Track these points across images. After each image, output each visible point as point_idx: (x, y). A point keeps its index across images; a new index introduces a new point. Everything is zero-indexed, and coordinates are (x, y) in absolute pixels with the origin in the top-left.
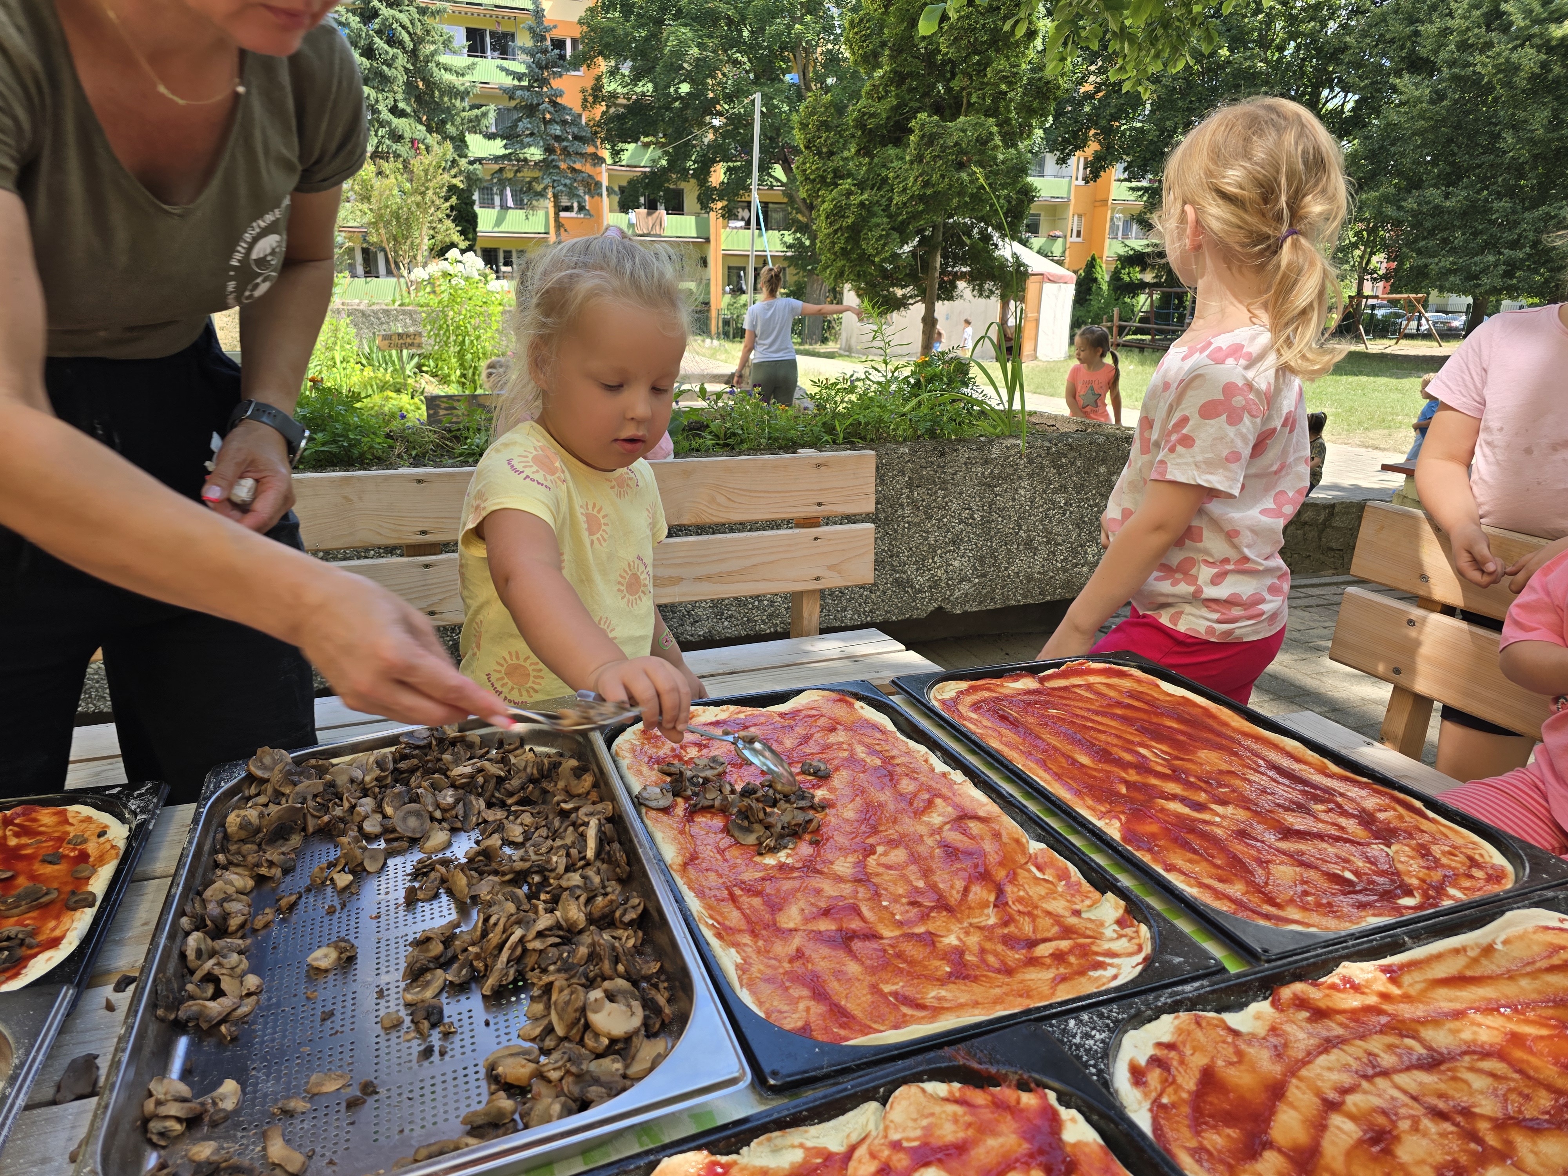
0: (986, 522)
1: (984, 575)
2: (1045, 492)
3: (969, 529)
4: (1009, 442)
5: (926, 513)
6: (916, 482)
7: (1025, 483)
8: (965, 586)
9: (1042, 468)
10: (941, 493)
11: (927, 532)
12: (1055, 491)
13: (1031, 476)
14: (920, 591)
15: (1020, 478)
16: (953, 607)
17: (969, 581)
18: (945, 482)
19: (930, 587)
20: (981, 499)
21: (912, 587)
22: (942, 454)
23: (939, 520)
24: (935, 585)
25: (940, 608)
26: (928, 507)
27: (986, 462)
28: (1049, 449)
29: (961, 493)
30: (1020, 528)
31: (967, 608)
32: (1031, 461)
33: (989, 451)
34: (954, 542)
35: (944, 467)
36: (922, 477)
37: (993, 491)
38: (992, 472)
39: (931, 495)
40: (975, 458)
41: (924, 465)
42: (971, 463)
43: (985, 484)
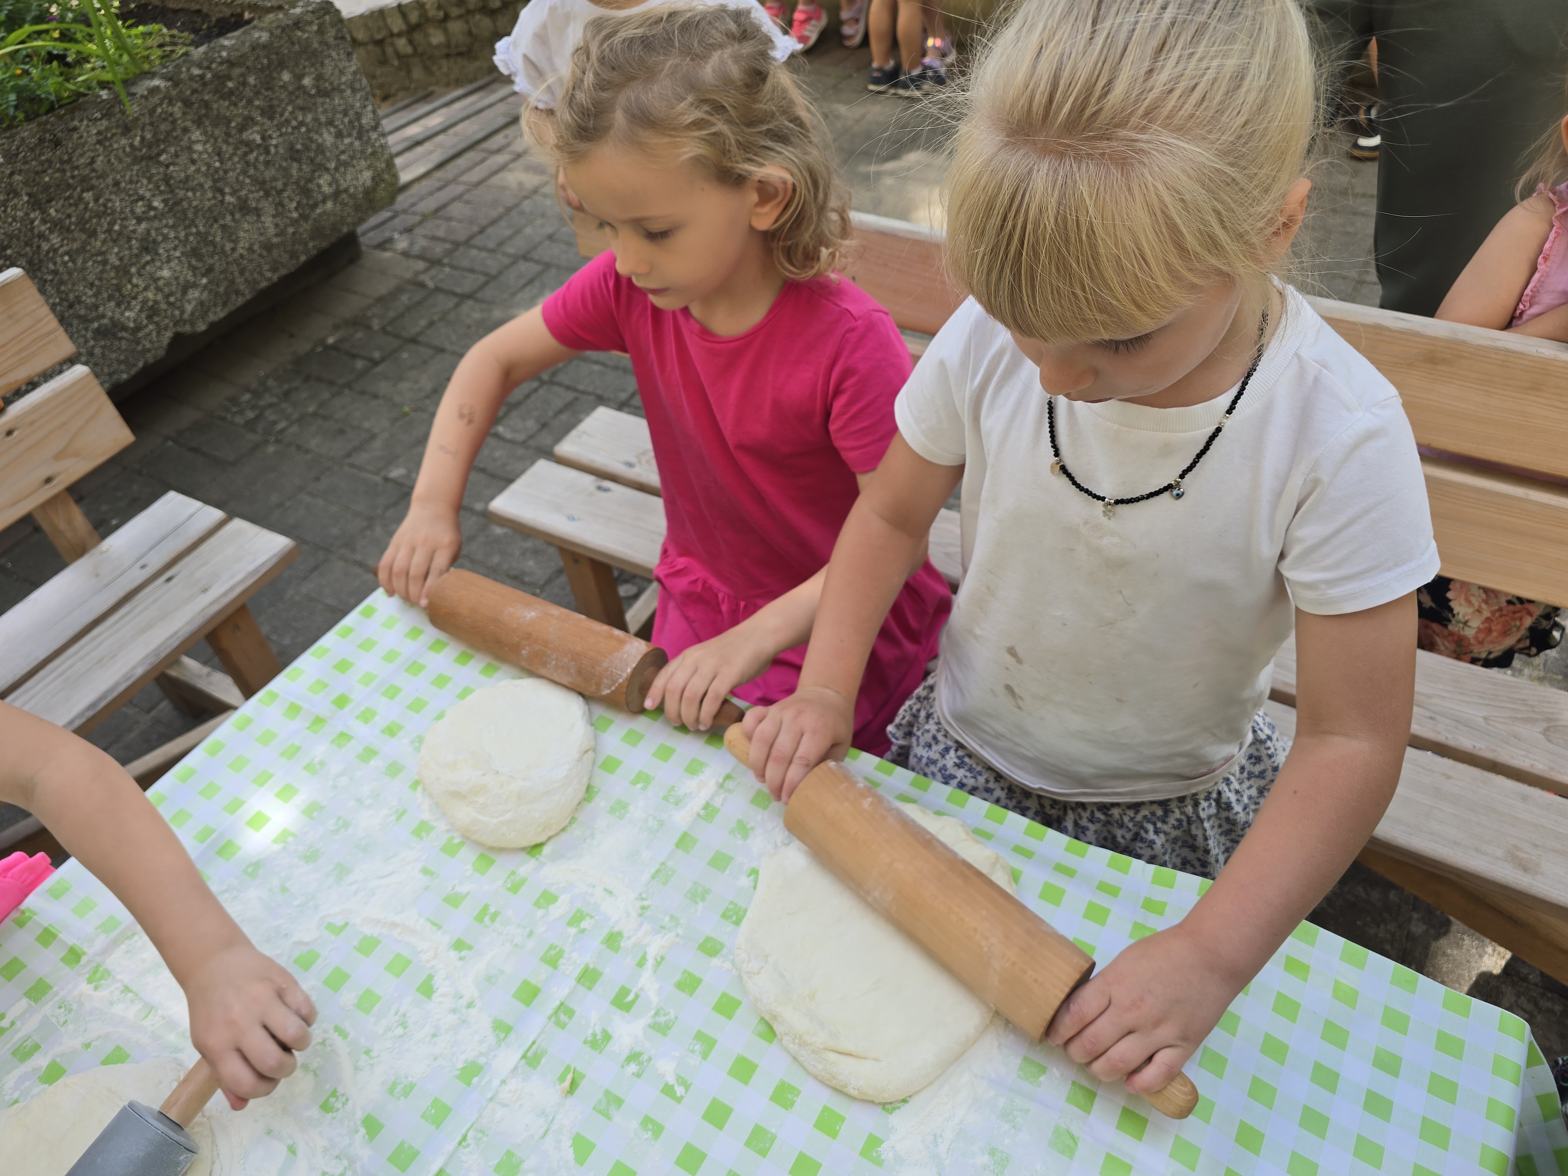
1: (210, 270)
8: (194, 294)
11: (101, 253)
14: (138, 328)
16: (192, 324)
17: (194, 285)
19: (149, 318)
21: (124, 328)
24: (153, 312)
25: (177, 335)
33: (123, 112)
34: (147, 250)
35: (70, 160)
36: (47, 187)
37: (159, 163)
38: (143, 138)
39: (76, 205)
40: (107, 129)
41: (40, 168)
42: (106, 138)
43: (142, 158)
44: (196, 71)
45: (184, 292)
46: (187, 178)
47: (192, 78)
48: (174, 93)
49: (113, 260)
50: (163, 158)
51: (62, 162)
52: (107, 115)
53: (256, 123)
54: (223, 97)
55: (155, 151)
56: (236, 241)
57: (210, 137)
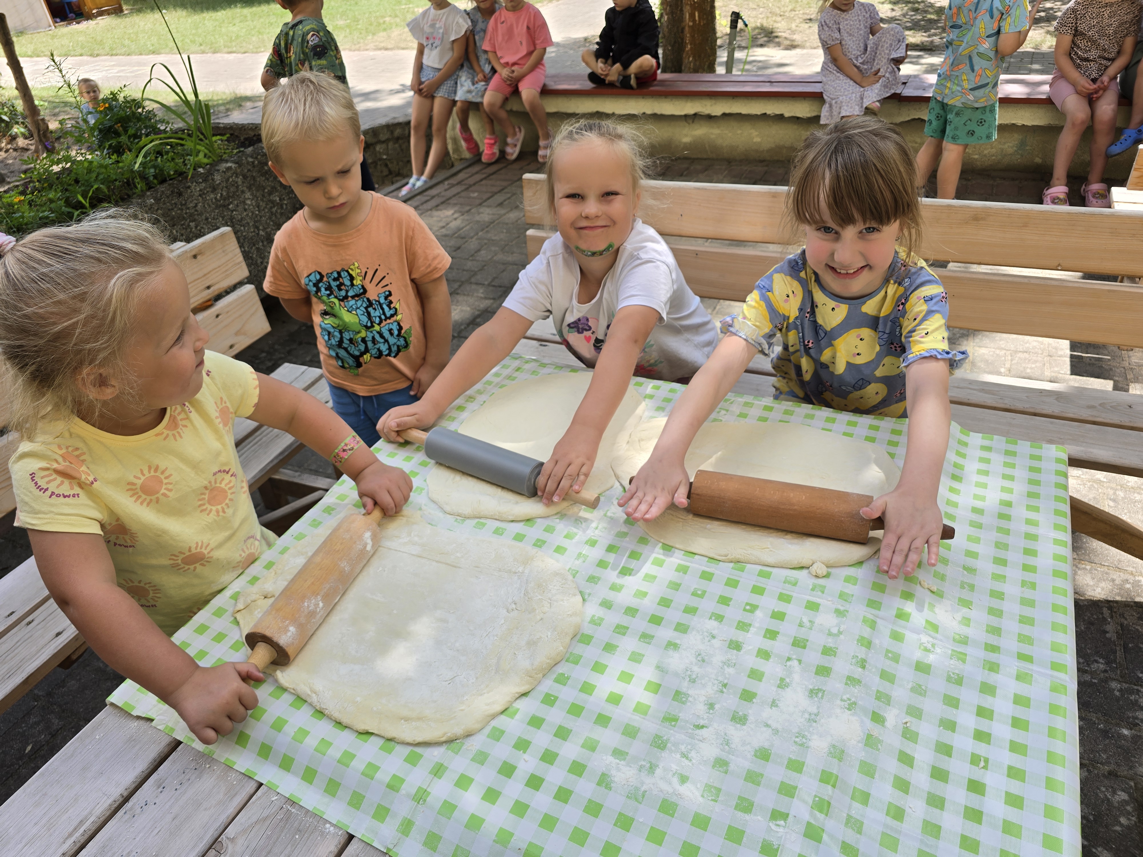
2: (263, 196)
4: (223, 168)
7: (248, 195)
9: (254, 178)
10: (192, 224)
12: (270, 193)
13: (250, 188)
15: (243, 192)
18: (191, 215)
20: (223, 218)
27: (214, 189)
28: (253, 163)
29: (207, 219)
32: (245, 177)
33: (213, 180)
35: (185, 204)
37: (228, 209)
38: (221, 194)
39: (186, 229)
40: (205, 188)
41: (170, 207)
42: (204, 194)
43: (221, 206)
44: (250, 160)
46: (242, 218)
47: (248, 163)
48: (239, 170)
50: (231, 206)
51: (182, 205)
52: (205, 180)
53: (277, 191)
54: (262, 175)
55: (227, 202)
57: (255, 196)
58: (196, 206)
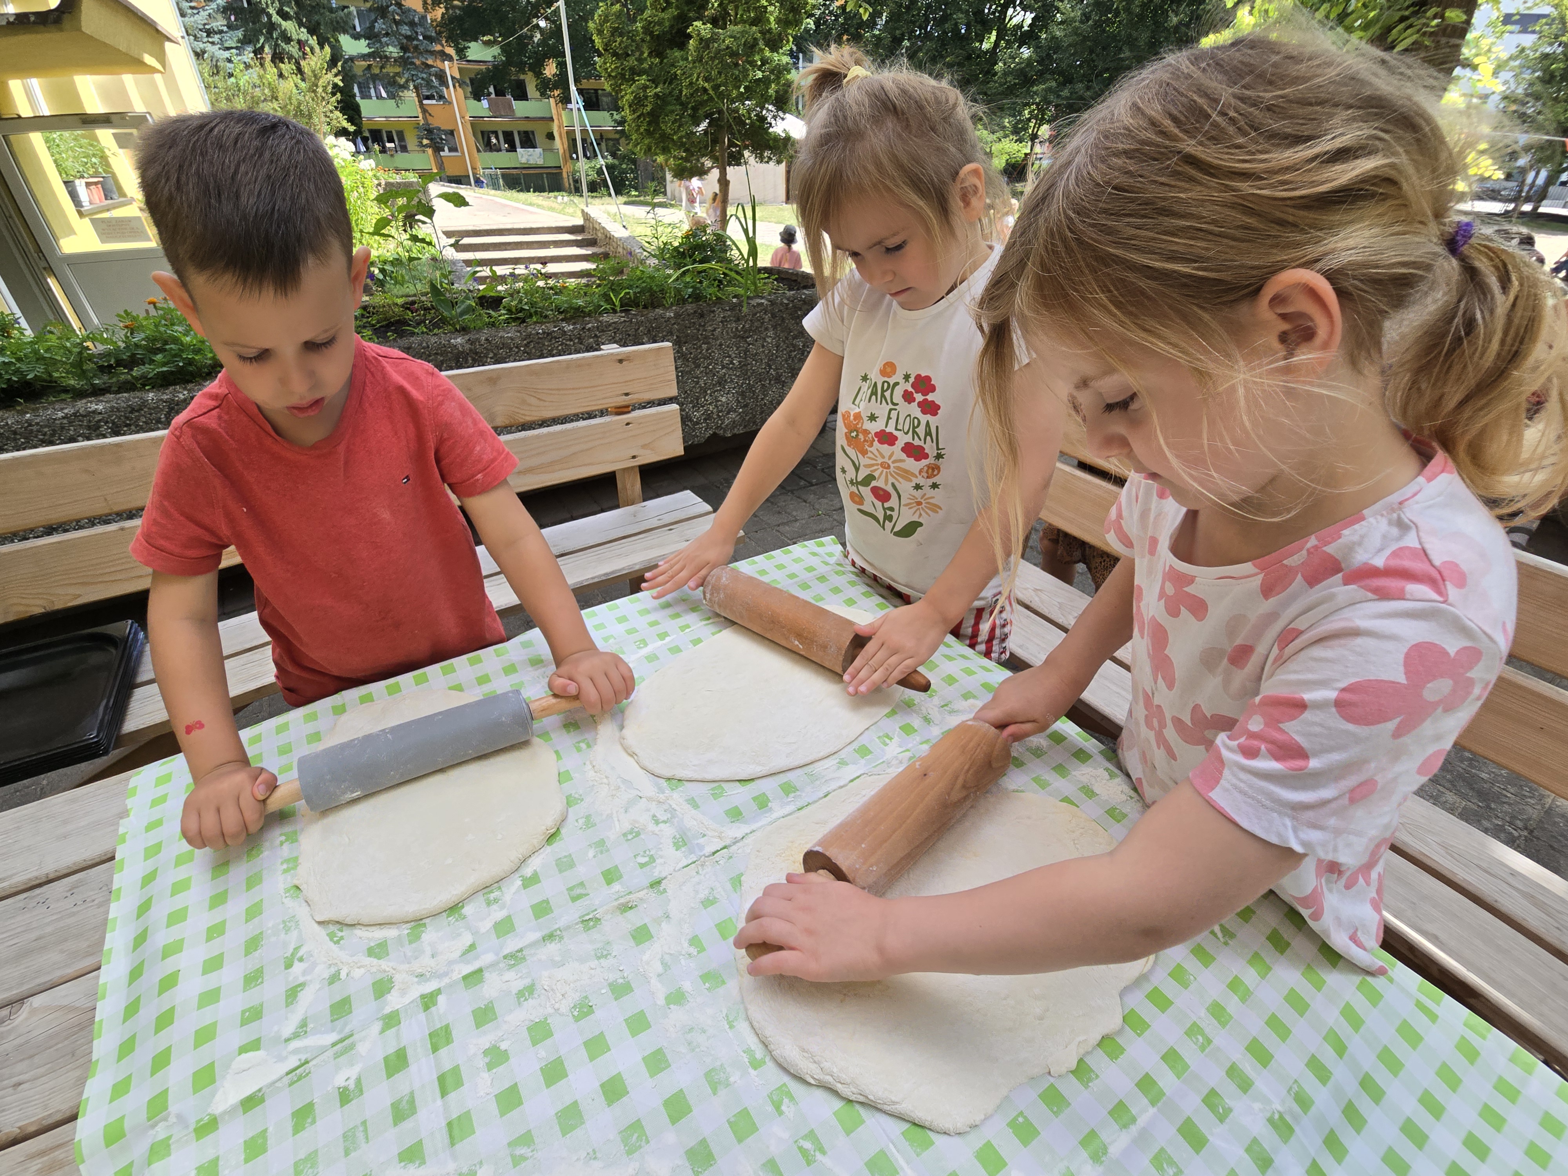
0: (743, 366)
1: (746, 406)
2: (787, 338)
3: (731, 372)
4: (754, 302)
5: (694, 363)
6: (683, 340)
7: (771, 333)
8: (733, 415)
9: (783, 319)
10: (704, 346)
11: (697, 377)
12: (795, 337)
13: (775, 327)
14: (697, 423)
15: (767, 329)
16: (725, 431)
17: (735, 411)
18: (706, 337)
19: (705, 419)
20: (738, 348)
21: (691, 420)
22: (702, 316)
23: (706, 367)
24: (708, 417)
25: (715, 433)
26: (696, 358)
27: (738, 320)
28: (787, 305)
29: (721, 345)
30: (770, 368)
31: (736, 431)
32: (774, 316)
33: (740, 310)
34: (720, 383)
35: (704, 326)
36: (688, 335)
37: (746, 341)
38: (744, 326)
40: (729, 317)
41: (688, 324)
42: (726, 321)
43: (739, 336)
45: (728, 413)
46: (756, 354)
47: (782, 303)
48: (769, 309)
49: (702, 383)
50: (749, 339)
51: (700, 325)
52: (731, 310)
55: (747, 335)
56: (765, 396)
58: (715, 330)
